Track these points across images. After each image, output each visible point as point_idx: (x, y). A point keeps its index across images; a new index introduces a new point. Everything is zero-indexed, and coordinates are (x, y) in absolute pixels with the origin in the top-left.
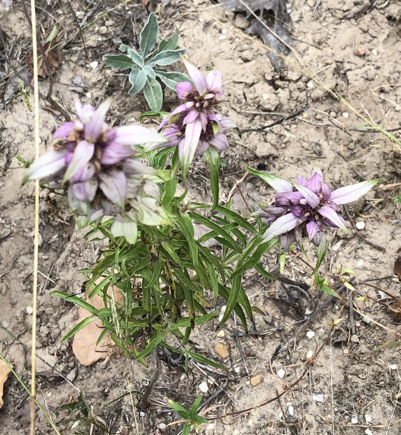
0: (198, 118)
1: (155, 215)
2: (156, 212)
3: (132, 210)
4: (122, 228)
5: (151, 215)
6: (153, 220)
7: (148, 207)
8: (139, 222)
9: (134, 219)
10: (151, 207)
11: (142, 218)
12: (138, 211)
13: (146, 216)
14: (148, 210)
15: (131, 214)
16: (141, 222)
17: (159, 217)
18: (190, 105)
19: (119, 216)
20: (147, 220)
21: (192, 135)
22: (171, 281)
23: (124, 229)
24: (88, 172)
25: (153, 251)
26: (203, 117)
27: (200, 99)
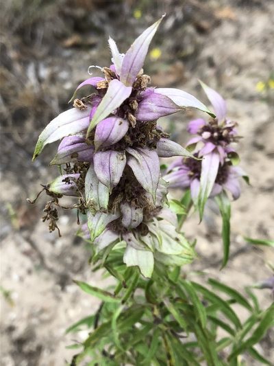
0: (215, 151)
1: (175, 243)
2: (177, 240)
3: (149, 235)
4: (137, 256)
5: (170, 243)
6: (172, 249)
7: (166, 233)
8: (156, 250)
9: (150, 246)
10: (170, 233)
11: (160, 245)
12: (156, 236)
13: (165, 243)
14: (167, 236)
15: (147, 239)
16: (159, 250)
17: (179, 245)
18: (206, 135)
19: (135, 241)
20: (166, 249)
21: (210, 167)
22: (169, 357)
23: (139, 258)
24: (118, 129)
25: (156, 312)
26: (220, 149)
27: (218, 130)
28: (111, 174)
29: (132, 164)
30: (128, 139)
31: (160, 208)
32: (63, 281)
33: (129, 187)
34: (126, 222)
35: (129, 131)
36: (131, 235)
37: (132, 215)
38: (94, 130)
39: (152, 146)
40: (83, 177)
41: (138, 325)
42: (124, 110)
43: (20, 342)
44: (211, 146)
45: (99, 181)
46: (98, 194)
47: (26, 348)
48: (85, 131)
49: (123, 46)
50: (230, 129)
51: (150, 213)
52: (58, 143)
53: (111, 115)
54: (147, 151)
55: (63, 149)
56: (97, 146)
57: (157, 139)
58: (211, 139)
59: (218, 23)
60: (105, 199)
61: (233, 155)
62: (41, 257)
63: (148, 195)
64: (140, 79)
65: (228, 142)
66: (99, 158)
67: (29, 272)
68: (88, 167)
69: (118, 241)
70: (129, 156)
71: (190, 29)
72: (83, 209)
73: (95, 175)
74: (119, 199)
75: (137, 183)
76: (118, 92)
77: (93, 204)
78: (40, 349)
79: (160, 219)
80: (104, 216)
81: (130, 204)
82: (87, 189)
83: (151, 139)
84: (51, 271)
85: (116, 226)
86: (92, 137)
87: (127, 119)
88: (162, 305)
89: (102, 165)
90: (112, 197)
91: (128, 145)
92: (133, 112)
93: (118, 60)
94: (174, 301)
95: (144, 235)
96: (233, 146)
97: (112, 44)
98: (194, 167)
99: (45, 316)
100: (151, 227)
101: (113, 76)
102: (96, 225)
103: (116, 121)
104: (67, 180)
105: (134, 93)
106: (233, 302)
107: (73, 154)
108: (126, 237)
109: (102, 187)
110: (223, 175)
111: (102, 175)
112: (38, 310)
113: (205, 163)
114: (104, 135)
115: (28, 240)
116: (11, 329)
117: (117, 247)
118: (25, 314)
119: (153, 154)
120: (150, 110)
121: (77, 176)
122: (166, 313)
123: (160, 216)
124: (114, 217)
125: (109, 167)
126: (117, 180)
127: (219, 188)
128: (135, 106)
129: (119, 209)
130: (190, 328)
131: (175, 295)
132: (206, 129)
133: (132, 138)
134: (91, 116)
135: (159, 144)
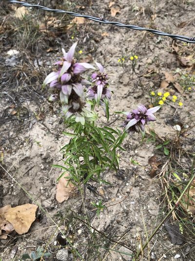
0: (101, 83)
1: (91, 114)
2: (91, 112)
7: (88, 111)
8: (85, 117)
9: (83, 115)
11: (86, 115)
12: (85, 112)
13: (88, 114)
15: (82, 113)
18: (98, 78)
19: (78, 114)
20: (88, 116)
21: (100, 89)
22: (94, 151)
23: (80, 119)
24: (68, 77)
25: (88, 137)
26: (103, 83)
27: (102, 76)
28: (68, 92)
29: (74, 88)
30: (72, 80)
31: (85, 103)
32: (58, 137)
33: (74, 97)
34: (74, 108)
35: (71, 78)
36: (77, 113)
37: (76, 105)
38: (60, 78)
39: (80, 82)
40: (59, 94)
41: (82, 143)
42: (69, 71)
43: (45, 159)
44: (100, 82)
45: (64, 95)
46: (64, 99)
47: (47, 161)
48: (57, 79)
49: (67, 50)
50: (105, 76)
51: (82, 105)
52: (49, 84)
53: (65, 73)
54: (78, 84)
55: (52, 85)
56: (62, 83)
57: (81, 80)
58: (100, 80)
59: (103, 38)
60: (67, 100)
61: (107, 84)
62: (49, 130)
63: (81, 99)
64: (73, 60)
65: (105, 80)
66: (63, 87)
67: (45, 135)
68: (60, 91)
69: (73, 115)
70: (73, 86)
71: (93, 41)
72: (60, 105)
73: (63, 93)
74: (71, 100)
75: (77, 95)
76: (67, 65)
77: (63, 102)
78: (52, 160)
79: (86, 107)
80: (67, 106)
81: (75, 102)
82: (61, 98)
83: (79, 80)
84: (53, 134)
85: (71, 110)
86: (60, 81)
87: (71, 74)
88: (90, 135)
89: (65, 89)
90: (69, 100)
91: (72, 82)
92: (72, 71)
93: (66, 55)
94: (93, 133)
95: (81, 112)
96: (107, 81)
97: (63, 50)
98: (95, 89)
99: (53, 149)
100: (83, 109)
101: (64, 60)
102: (65, 109)
103: (67, 75)
104: (54, 96)
105: (72, 65)
106: (112, 133)
107: (55, 87)
108: (75, 113)
109: (65, 96)
110: (104, 91)
111: (65, 93)
112: (50, 147)
113: (98, 87)
114: (64, 79)
115: (43, 124)
116: (41, 155)
117: (72, 117)
118: (45, 149)
119: (80, 85)
120: (77, 70)
121: (57, 95)
122: (91, 138)
123: (85, 106)
124: (70, 106)
125: (67, 90)
126: (70, 94)
127: (104, 96)
128: (73, 69)
129: (72, 104)
130: (100, 143)
131: (94, 132)
132: (98, 76)
133: (73, 80)
134: (59, 74)
135: (82, 81)
